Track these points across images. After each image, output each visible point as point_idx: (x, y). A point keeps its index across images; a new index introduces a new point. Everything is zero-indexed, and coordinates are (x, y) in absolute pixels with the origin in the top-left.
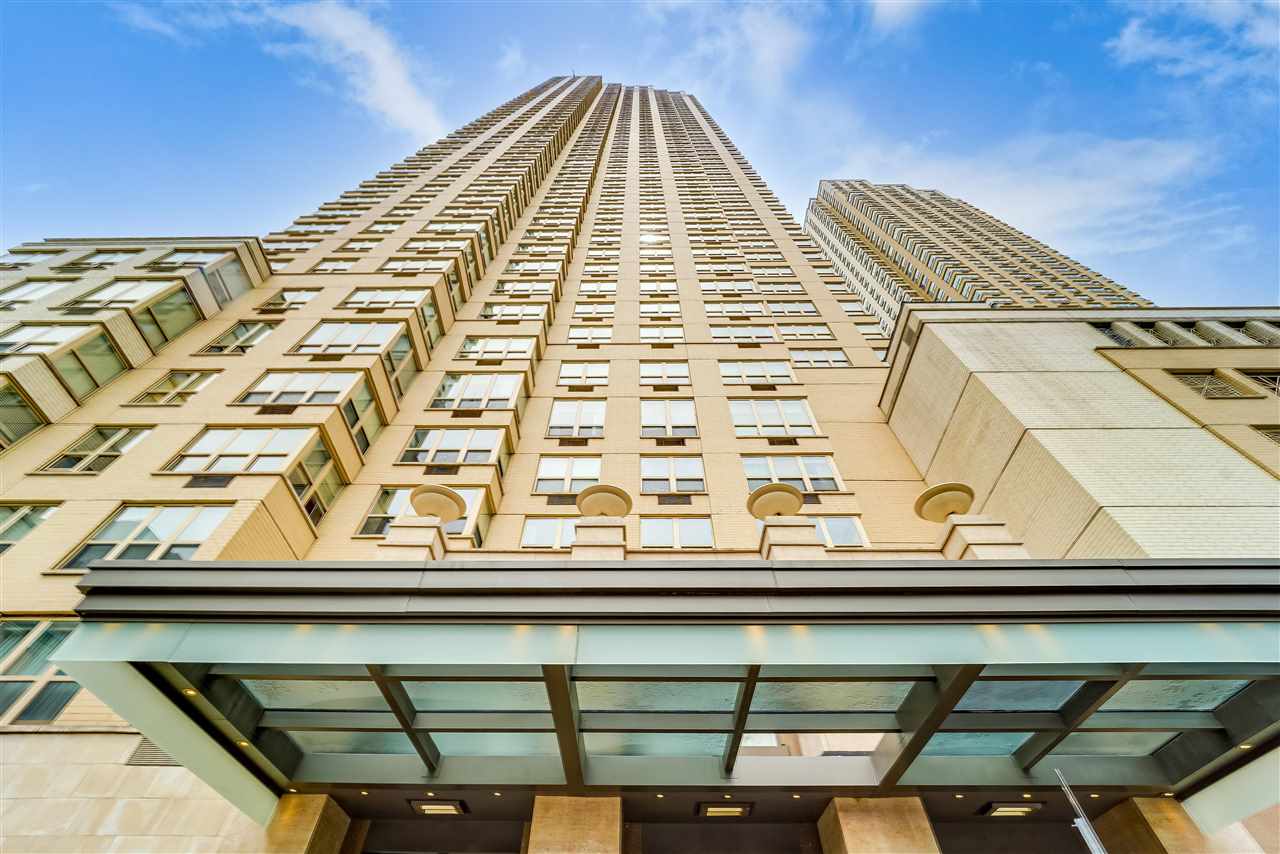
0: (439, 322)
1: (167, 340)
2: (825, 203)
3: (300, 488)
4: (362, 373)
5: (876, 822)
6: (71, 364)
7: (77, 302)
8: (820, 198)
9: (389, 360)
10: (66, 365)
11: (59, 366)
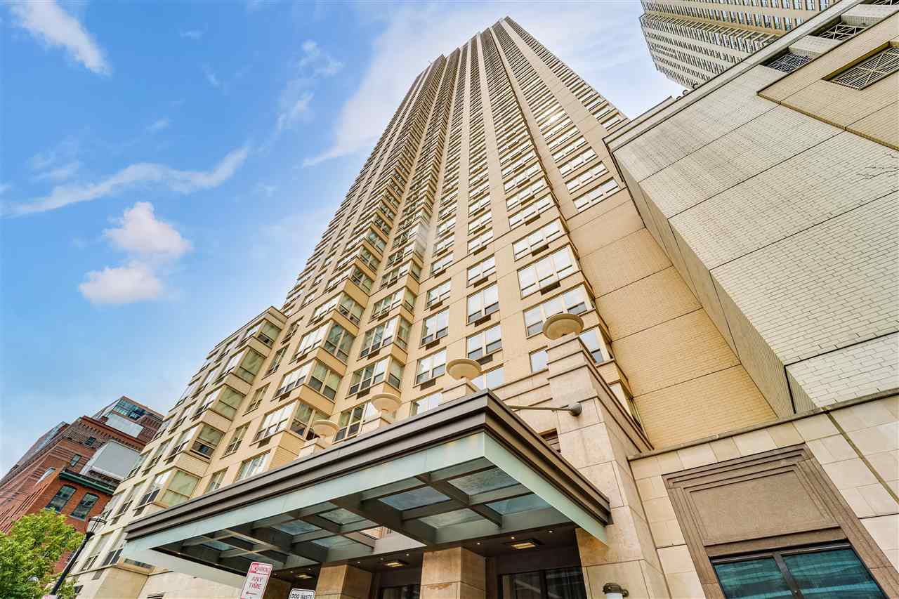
0: (357, 304)
1: (255, 376)
2: (652, 12)
3: (301, 432)
4: (314, 360)
5: (438, 564)
6: (222, 406)
7: (221, 376)
8: (648, 12)
9: (329, 345)
10: (220, 408)
11: (218, 410)
